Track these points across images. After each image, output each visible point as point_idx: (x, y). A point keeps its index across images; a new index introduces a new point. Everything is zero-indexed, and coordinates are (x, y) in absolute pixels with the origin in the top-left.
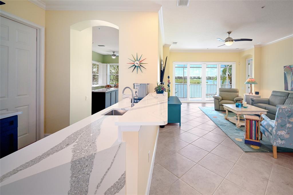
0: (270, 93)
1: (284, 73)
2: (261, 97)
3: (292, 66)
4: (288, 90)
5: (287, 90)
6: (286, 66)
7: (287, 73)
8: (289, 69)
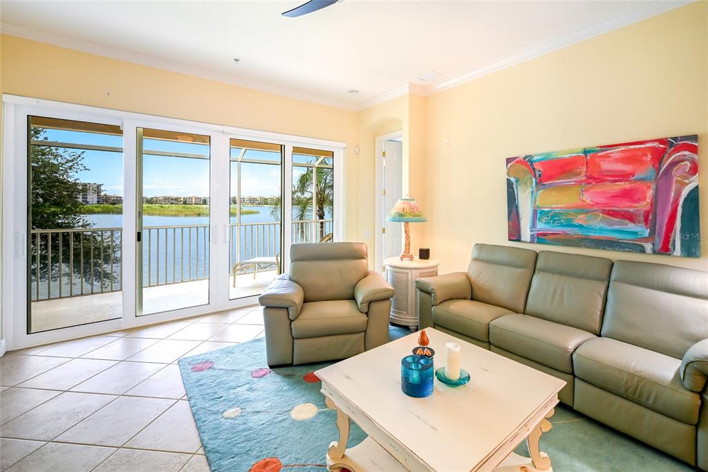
0: (469, 253)
1: (508, 180)
2: (441, 272)
3: (535, 158)
4: (522, 239)
5: (519, 240)
6: (514, 158)
7: (517, 181)
8: (526, 168)
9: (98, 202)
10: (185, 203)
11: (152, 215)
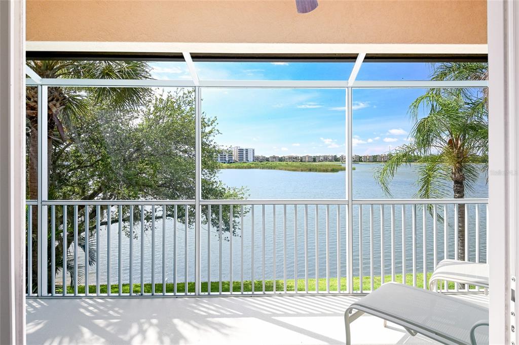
9: (253, 160)
10: (301, 161)
11: (281, 170)
